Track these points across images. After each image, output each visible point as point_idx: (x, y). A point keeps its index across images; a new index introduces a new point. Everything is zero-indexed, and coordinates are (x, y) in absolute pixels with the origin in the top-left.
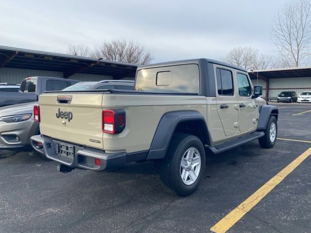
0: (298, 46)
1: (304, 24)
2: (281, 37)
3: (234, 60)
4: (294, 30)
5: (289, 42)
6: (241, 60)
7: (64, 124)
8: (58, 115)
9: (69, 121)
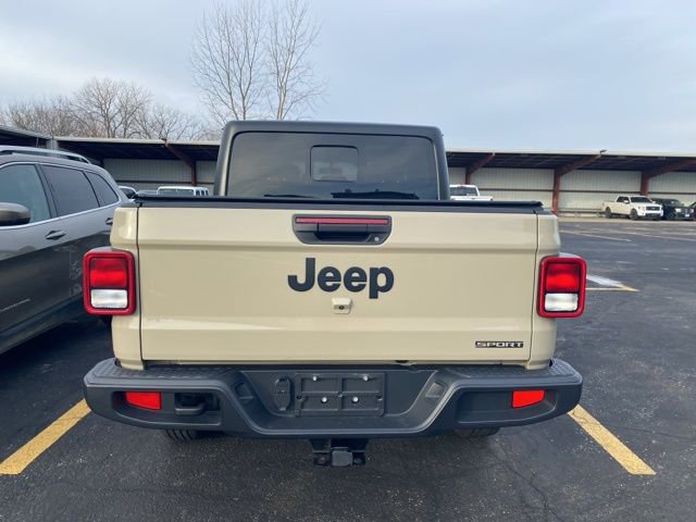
0: (244, 98)
1: (251, 57)
2: (212, 75)
3: (95, 109)
4: (234, 66)
5: (227, 86)
6: (113, 109)
7: (342, 307)
8: (302, 280)
9: (373, 295)
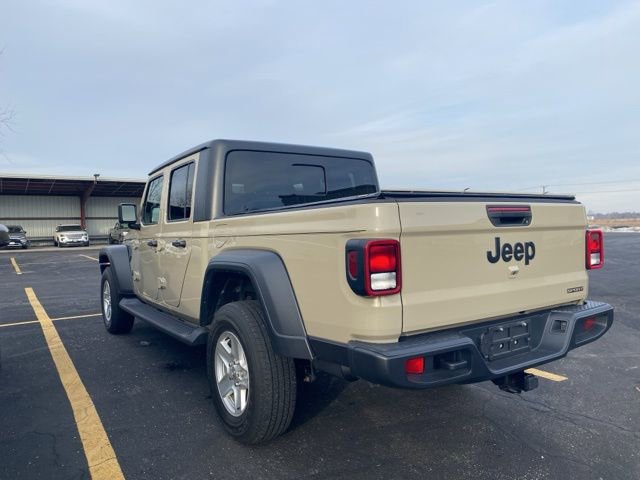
7: (514, 273)
8: (494, 255)
9: (527, 263)
